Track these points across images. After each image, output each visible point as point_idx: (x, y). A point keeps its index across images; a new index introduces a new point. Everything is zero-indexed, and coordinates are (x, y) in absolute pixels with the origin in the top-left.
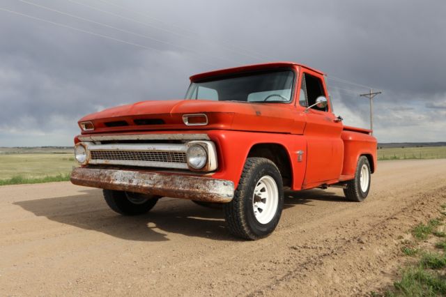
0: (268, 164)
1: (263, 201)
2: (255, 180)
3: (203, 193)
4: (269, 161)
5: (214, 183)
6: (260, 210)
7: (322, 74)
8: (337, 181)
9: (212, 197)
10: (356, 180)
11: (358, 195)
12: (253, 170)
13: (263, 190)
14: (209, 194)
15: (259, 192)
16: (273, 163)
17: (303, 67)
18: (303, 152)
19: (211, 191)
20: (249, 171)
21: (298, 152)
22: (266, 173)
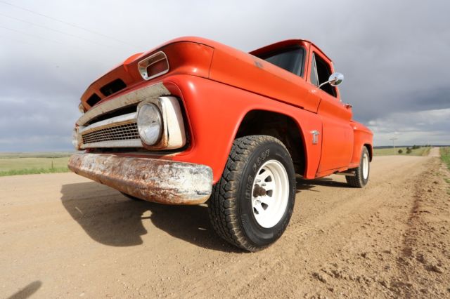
0: (275, 143)
1: (269, 193)
2: (255, 166)
3: (150, 188)
4: (276, 140)
5: (170, 168)
6: (264, 205)
7: (331, 61)
8: (347, 169)
9: (164, 195)
10: (360, 168)
11: (361, 182)
12: (252, 150)
13: (268, 180)
14: (159, 189)
15: (263, 182)
16: (282, 144)
17: (313, 45)
18: (318, 133)
19: (163, 185)
20: (246, 152)
21: (313, 132)
22: (272, 156)
